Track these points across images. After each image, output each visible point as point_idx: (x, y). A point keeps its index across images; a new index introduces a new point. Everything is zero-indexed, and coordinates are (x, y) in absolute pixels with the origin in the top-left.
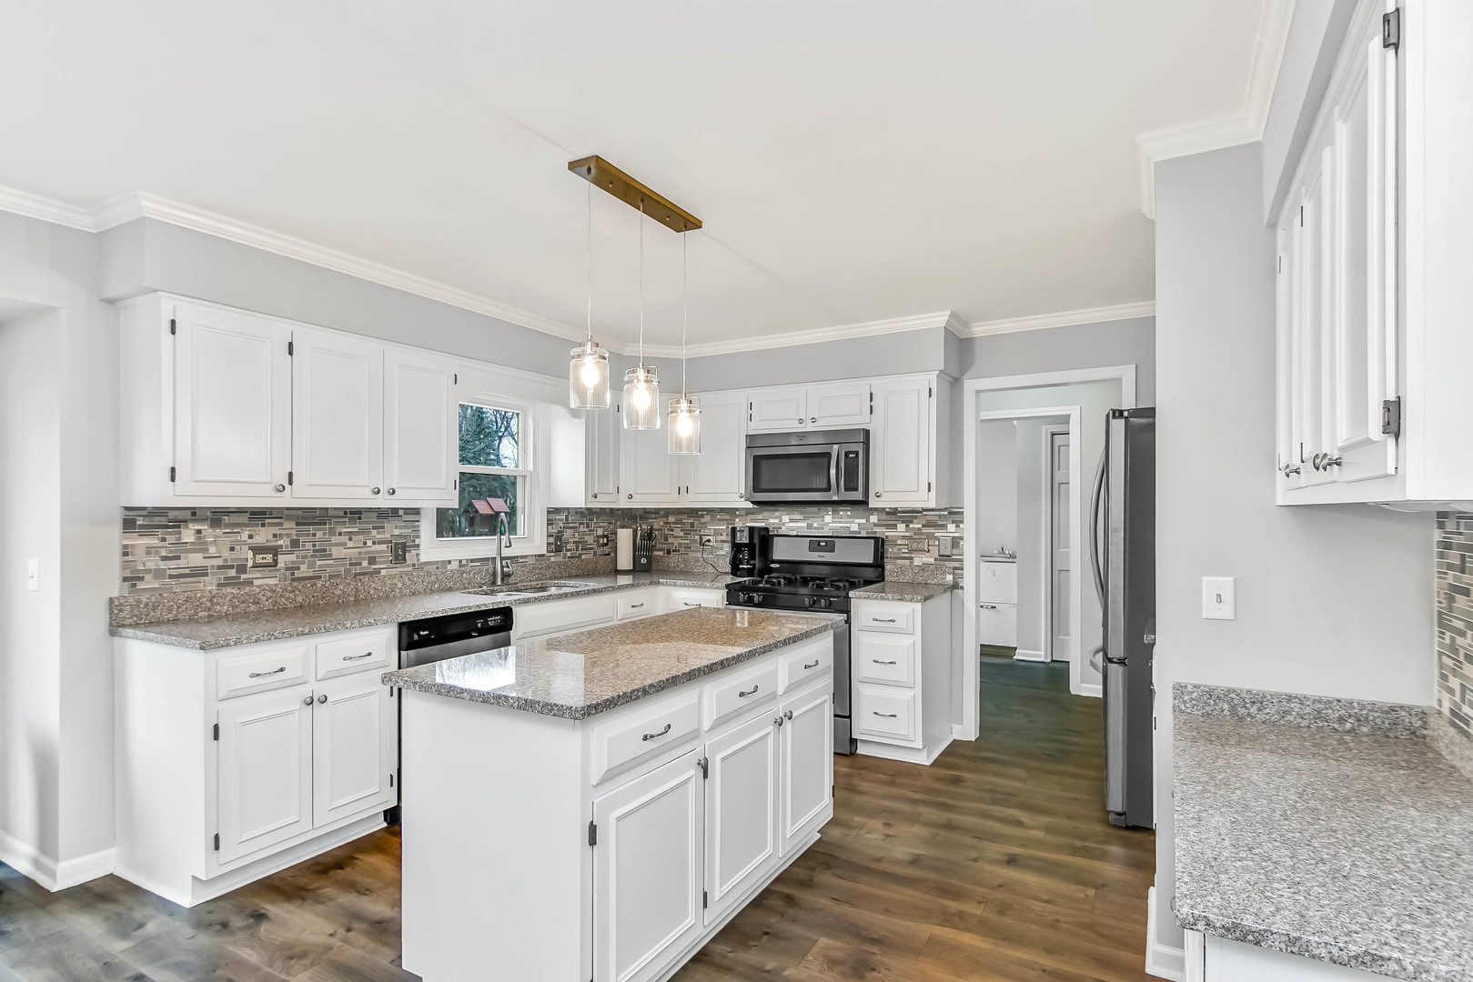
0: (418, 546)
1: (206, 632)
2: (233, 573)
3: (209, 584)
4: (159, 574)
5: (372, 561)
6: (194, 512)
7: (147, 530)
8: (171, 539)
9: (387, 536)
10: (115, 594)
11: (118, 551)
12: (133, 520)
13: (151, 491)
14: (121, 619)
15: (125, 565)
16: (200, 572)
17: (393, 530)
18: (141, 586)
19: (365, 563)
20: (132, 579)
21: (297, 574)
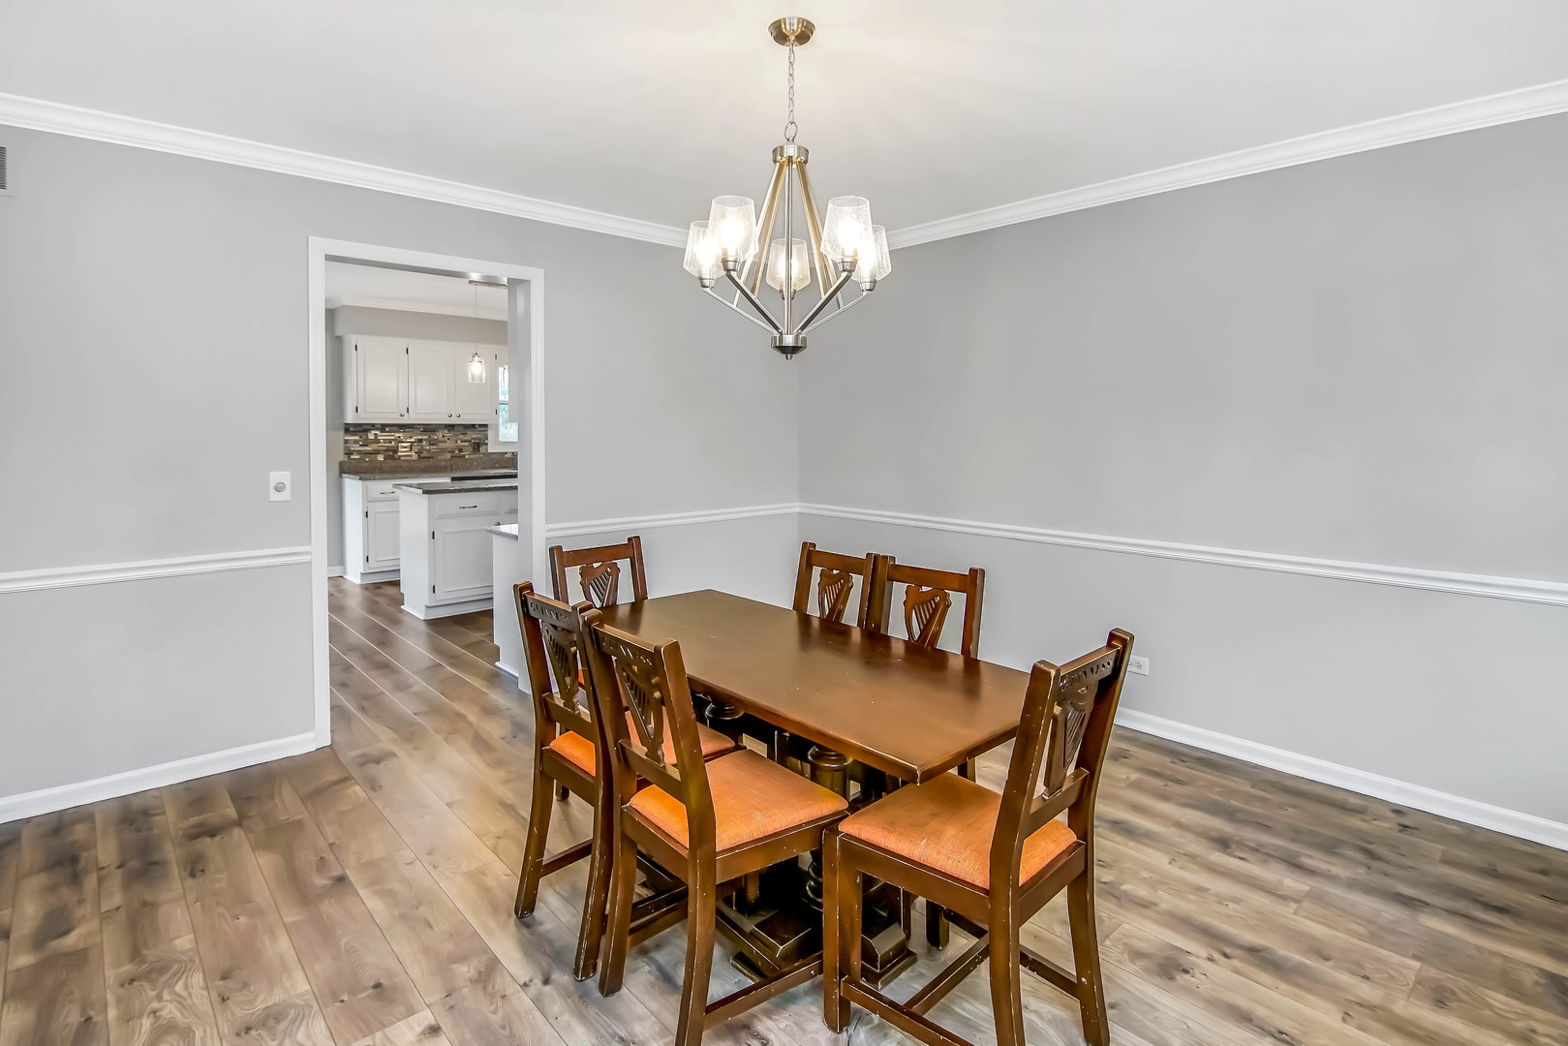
0: (487, 444)
1: (364, 475)
2: (391, 453)
3: (381, 458)
4: (359, 452)
5: (461, 450)
6: (373, 425)
7: (354, 433)
8: (364, 437)
9: (467, 438)
10: (342, 460)
11: (342, 442)
12: (348, 429)
13: (351, 418)
14: (344, 469)
15: (346, 448)
16: (377, 452)
17: (472, 435)
18: (352, 457)
19: (457, 452)
20: (349, 453)
21: (422, 455)
